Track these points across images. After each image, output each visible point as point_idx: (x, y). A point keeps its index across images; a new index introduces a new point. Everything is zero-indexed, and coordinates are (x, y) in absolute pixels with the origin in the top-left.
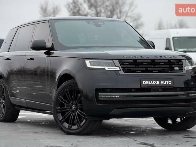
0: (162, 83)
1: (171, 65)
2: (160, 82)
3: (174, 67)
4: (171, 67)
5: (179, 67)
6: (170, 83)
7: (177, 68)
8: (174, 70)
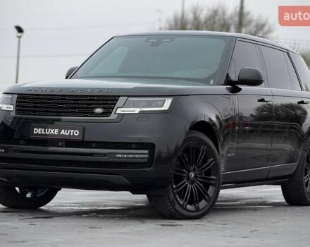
0: (63, 132)
1: (91, 105)
2: (60, 132)
3: (94, 108)
4: (90, 108)
5: (104, 109)
6: (76, 133)
7: (99, 110)
8: (93, 113)
